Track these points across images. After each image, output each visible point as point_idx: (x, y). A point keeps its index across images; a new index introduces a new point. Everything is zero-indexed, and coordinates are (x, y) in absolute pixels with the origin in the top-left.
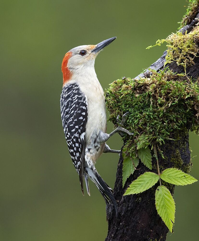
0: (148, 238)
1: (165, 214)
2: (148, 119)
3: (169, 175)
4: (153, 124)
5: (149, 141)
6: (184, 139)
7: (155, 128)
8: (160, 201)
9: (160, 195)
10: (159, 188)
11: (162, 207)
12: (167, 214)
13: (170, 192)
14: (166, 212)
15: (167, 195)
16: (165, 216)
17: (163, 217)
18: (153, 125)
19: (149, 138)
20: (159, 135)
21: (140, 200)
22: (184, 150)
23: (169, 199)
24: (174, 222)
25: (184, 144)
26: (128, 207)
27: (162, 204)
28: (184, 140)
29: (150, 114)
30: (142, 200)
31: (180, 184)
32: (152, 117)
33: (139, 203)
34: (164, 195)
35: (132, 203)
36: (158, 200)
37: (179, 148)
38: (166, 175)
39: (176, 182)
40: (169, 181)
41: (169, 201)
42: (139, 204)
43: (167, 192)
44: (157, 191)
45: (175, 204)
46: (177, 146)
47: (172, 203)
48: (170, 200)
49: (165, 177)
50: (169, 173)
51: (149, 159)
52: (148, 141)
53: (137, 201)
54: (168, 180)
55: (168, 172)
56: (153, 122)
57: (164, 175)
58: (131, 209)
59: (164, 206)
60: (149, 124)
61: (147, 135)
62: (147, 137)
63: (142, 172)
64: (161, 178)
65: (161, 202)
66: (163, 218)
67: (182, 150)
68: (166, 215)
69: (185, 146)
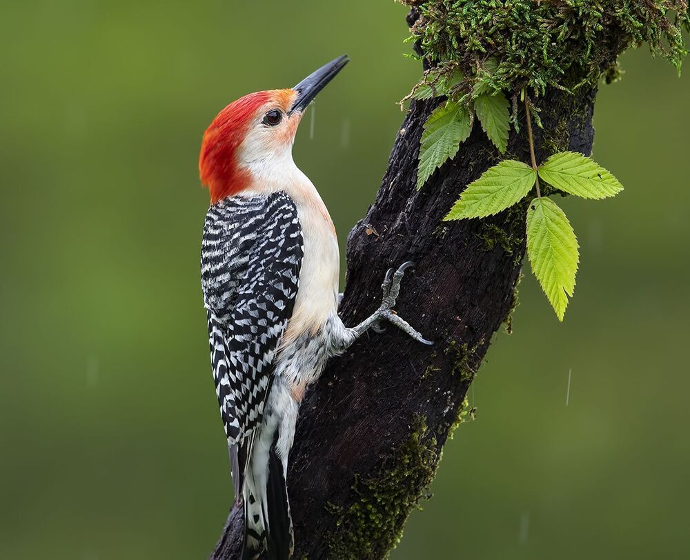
0: (447, 337)
1: (549, 274)
2: (515, 20)
3: (564, 171)
4: (528, 36)
5: (507, 79)
6: (586, 96)
7: (529, 50)
8: (538, 237)
9: (538, 223)
10: (535, 202)
11: (544, 255)
12: (555, 274)
13: (564, 215)
14: (551, 269)
15: (557, 224)
16: (548, 279)
17: (545, 280)
18: (526, 39)
19: (507, 73)
20: (535, 69)
21: (443, 233)
22: (581, 124)
23: (562, 233)
24: (571, 296)
25: (582, 108)
26: (410, 245)
27: (543, 247)
28: (584, 100)
29: (523, 9)
30: (450, 235)
31: (591, 196)
32: (528, 18)
33: (441, 242)
34: (550, 222)
35: (422, 238)
36: (534, 234)
37: (569, 118)
38: (555, 170)
39: (580, 188)
40: (563, 185)
41: (562, 241)
42: (440, 244)
43: (558, 215)
44: (529, 210)
45: (578, 249)
46: (565, 112)
47: (570, 245)
48: (566, 238)
49: (553, 174)
50: (563, 165)
51: (501, 123)
52: (504, 79)
53: (436, 235)
54: (561, 183)
55: (561, 163)
56: (527, 33)
57: (550, 169)
58: (417, 254)
59: (550, 250)
60: (517, 36)
61: (505, 64)
62: (504, 67)
63: (462, 162)
64: (540, 176)
65: (540, 241)
66: (543, 285)
67: (574, 124)
68: (551, 276)
69: (583, 113)
